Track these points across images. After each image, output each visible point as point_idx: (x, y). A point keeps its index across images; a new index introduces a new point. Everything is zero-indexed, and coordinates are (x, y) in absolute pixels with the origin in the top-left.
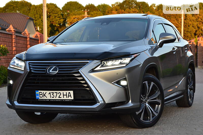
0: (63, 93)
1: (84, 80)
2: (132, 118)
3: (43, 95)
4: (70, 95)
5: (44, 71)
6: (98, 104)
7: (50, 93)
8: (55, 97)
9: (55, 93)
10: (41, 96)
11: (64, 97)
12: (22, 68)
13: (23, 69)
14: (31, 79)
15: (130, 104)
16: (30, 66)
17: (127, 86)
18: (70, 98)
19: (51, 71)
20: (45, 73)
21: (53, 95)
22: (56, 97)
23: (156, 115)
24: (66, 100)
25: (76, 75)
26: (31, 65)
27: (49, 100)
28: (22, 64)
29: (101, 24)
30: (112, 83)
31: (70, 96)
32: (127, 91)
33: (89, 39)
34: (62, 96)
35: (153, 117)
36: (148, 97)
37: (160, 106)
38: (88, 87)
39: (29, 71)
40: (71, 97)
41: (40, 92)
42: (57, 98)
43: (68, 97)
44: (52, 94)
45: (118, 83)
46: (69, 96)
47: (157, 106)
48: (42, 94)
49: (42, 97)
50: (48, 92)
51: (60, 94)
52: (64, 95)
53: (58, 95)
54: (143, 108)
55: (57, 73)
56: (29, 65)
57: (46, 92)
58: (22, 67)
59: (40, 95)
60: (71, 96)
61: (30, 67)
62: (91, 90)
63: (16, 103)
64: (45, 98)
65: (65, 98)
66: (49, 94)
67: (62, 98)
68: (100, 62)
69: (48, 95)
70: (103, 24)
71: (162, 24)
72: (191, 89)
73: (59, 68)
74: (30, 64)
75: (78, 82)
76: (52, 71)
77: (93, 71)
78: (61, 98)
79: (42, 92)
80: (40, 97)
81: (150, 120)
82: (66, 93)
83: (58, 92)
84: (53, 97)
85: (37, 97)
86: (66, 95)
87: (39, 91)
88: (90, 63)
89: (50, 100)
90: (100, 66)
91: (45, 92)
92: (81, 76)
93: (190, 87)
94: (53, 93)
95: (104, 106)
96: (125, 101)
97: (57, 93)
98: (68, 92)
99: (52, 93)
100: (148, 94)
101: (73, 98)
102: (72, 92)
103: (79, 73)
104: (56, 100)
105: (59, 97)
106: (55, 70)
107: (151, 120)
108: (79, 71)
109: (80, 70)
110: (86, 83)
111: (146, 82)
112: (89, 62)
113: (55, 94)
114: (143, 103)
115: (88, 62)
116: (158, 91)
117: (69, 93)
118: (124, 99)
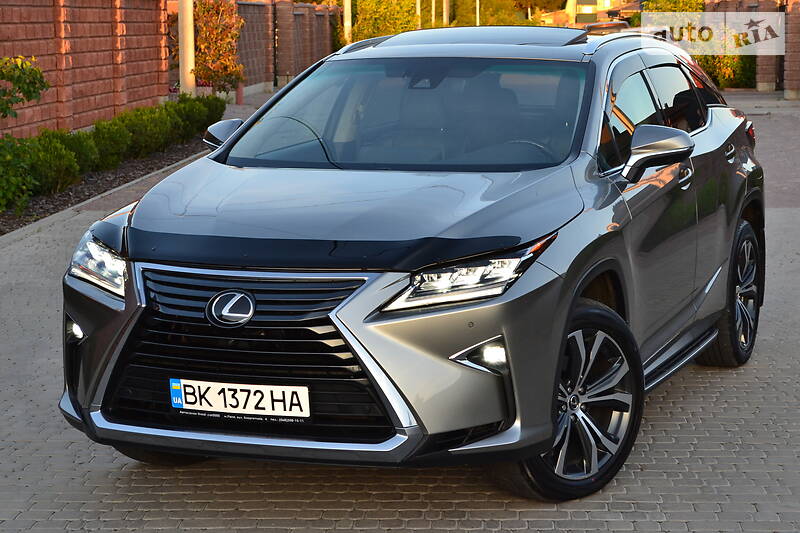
0: (272, 392)
1: (347, 348)
2: (523, 471)
3: (197, 394)
4: (295, 401)
5: (201, 310)
6: (400, 439)
7: (223, 391)
8: (242, 404)
9: (242, 390)
10: (191, 398)
11: (273, 409)
12: (118, 286)
13: (121, 291)
14: (152, 337)
15: (515, 432)
16: (150, 284)
17: (506, 365)
18: (296, 412)
19: (225, 312)
20: (205, 320)
21: (233, 396)
22: (244, 407)
23: (613, 448)
24: (284, 417)
25: (319, 330)
26: (150, 280)
27: (218, 416)
28: (118, 266)
29: (411, 87)
30: (453, 357)
31: (296, 405)
32: (507, 383)
33: (362, 116)
34: (266, 403)
35: (600, 456)
36: (584, 386)
37: (626, 415)
38: (365, 373)
39: (144, 306)
40: (301, 410)
41: (185, 386)
42: (250, 410)
43: (291, 410)
44: (229, 394)
45: (475, 356)
46: (292, 404)
47: (615, 414)
48: (193, 394)
49: (193, 401)
50: (216, 386)
51: (259, 395)
52: (273, 401)
53: (254, 400)
54: (566, 429)
55: (250, 322)
56: (145, 279)
57: (209, 388)
58: (117, 281)
59: (186, 393)
60: (299, 404)
61: (147, 290)
62: (373, 385)
63: (98, 419)
64: (205, 407)
65: (279, 411)
66: (219, 394)
67: (268, 412)
68: (406, 277)
69: (215, 397)
70: (419, 84)
71: (641, 72)
72: (747, 296)
73: (257, 303)
74: (146, 274)
75: (326, 357)
76: (230, 311)
77: (381, 314)
78: (264, 409)
79: (195, 384)
80: (187, 402)
81: (588, 472)
82: (283, 392)
83: (253, 388)
84: (235, 404)
85: (176, 401)
86: (283, 401)
87: (184, 382)
88: (371, 283)
89: (222, 414)
90: (407, 293)
91: (204, 385)
92: (337, 335)
93: (747, 288)
94: (235, 391)
95: (421, 444)
96: (499, 420)
97: (249, 391)
98: (289, 390)
99: (229, 390)
100: (583, 375)
101: (306, 413)
102: (303, 392)
103: (328, 322)
104: (247, 415)
105: (257, 407)
106: (240, 307)
107: (595, 469)
108: (332, 315)
109: (334, 311)
110: (356, 360)
111: (578, 335)
112: (366, 278)
113: (242, 396)
114: (566, 411)
115: (364, 281)
116: (622, 362)
117: (294, 393)
118: (494, 416)
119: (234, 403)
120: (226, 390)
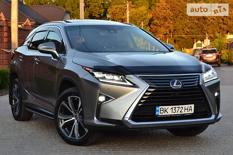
0: (185, 107)
3: (164, 110)
7: (172, 108)
8: (177, 112)
9: (177, 107)
10: (162, 112)
11: (185, 112)
18: (190, 112)
19: (175, 85)
24: (187, 114)
27: (169, 116)
31: (190, 110)
42: (179, 113)
44: (174, 109)
48: (163, 110)
51: (182, 108)
52: (185, 109)
53: (180, 110)
57: (168, 108)
64: (166, 114)
67: (183, 113)
69: (169, 110)
79: (164, 107)
80: (160, 113)
82: (188, 107)
85: (157, 113)
86: (188, 109)
87: (160, 107)
89: (171, 115)
91: (166, 107)
94: (175, 108)
97: (179, 107)
101: (193, 112)
104: (178, 115)
105: (181, 112)
117: (191, 106)
119: (175, 111)
120: (173, 108)
